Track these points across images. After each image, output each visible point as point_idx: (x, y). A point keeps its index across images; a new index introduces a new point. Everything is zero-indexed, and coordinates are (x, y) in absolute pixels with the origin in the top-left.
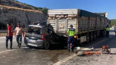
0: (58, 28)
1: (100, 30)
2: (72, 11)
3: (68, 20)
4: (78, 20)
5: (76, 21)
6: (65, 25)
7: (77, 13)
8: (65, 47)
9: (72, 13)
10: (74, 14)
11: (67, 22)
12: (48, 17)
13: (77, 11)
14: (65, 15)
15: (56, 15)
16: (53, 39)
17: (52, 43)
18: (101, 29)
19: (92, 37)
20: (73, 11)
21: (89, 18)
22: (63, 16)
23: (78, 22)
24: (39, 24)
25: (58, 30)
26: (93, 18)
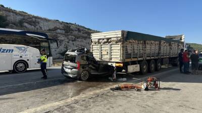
0: (102, 55)
1: (169, 58)
2: (115, 33)
3: (111, 45)
4: (123, 44)
5: (119, 46)
6: (108, 51)
7: (120, 36)
8: (110, 78)
9: (115, 36)
10: (117, 37)
11: (111, 48)
12: (92, 42)
13: (121, 33)
14: (108, 39)
15: (99, 39)
16: (94, 68)
17: (92, 73)
18: (172, 56)
19: (153, 65)
20: (117, 33)
21: (145, 42)
22: (105, 40)
23: (123, 47)
24: (76, 51)
25: (102, 57)
26: (153, 42)
